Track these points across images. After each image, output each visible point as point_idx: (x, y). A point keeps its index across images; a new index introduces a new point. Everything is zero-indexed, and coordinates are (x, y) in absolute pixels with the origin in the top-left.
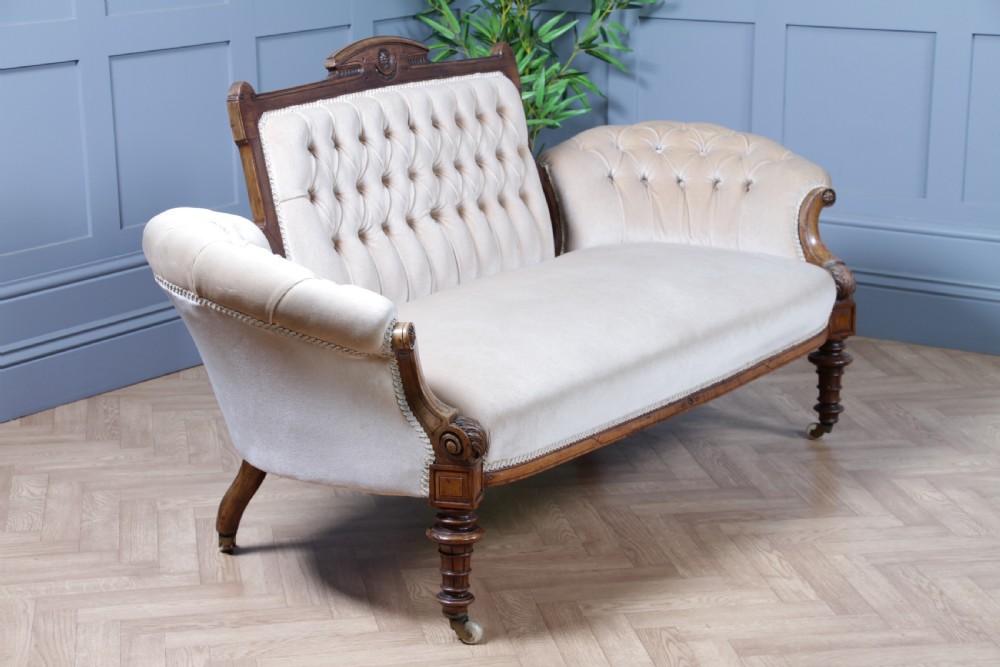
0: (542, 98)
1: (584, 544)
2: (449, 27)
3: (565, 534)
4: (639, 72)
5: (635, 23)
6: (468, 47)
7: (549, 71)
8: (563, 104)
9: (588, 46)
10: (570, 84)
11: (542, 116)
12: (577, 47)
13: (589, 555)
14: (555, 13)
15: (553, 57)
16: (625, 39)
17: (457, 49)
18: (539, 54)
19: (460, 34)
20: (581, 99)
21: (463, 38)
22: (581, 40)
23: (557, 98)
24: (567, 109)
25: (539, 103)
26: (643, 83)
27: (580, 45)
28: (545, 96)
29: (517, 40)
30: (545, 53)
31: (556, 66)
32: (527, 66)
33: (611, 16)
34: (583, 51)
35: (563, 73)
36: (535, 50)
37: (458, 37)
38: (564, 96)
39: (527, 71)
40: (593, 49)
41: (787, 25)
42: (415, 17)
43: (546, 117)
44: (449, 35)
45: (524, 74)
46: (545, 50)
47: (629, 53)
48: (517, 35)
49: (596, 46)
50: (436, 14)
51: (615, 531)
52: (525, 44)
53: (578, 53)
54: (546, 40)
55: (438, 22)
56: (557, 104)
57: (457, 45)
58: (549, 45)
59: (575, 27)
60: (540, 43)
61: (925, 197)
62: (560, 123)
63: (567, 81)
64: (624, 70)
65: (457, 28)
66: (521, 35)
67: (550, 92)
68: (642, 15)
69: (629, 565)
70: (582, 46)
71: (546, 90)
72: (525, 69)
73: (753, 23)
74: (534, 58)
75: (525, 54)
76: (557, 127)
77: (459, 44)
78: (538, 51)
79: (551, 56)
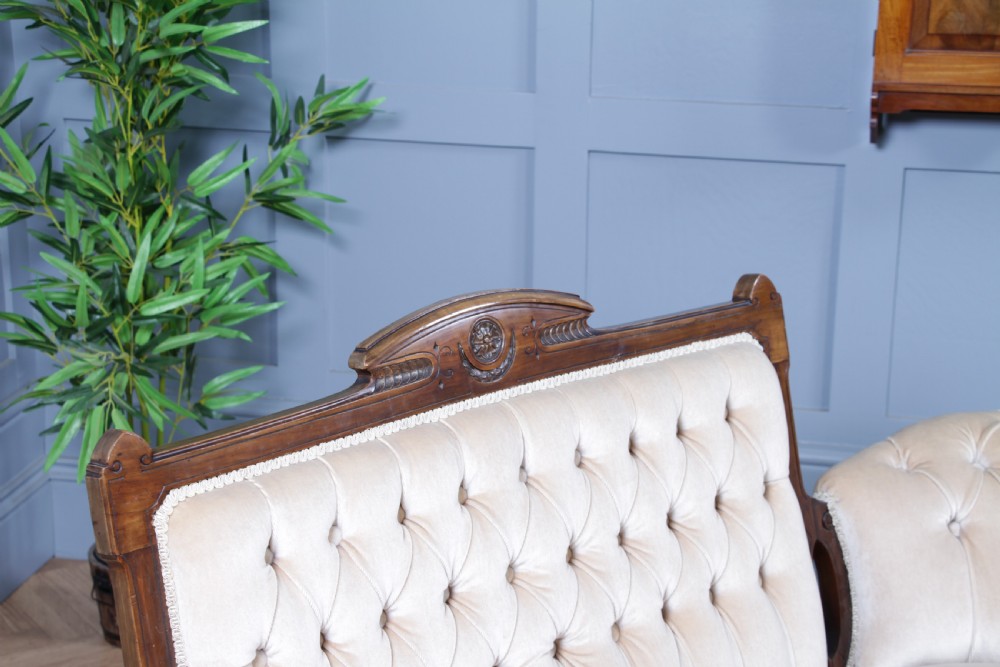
5: (321, 147)
7: (211, 241)
8: (233, 295)
9: (271, 199)
12: (251, 199)
15: (217, 219)
17: (32, 211)
18: (185, 214)
19: (38, 185)
20: (258, 285)
21: (43, 191)
22: (258, 188)
23: (225, 286)
24: (242, 301)
26: (337, 241)
27: (256, 195)
28: (205, 285)
30: (198, 213)
31: (223, 235)
32: (170, 237)
34: (259, 204)
36: (180, 206)
37: (33, 190)
39: (169, 244)
40: (278, 203)
41: (590, 152)
44: (19, 188)
45: (164, 250)
46: (199, 209)
48: (155, 190)
52: (166, 201)
53: (247, 208)
54: (200, 192)
56: (225, 296)
57: (31, 204)
58: (207, 201)
59: (247, 169)
60: (190, 197)
61: (827, 410)
65: (30, 175)
66: (161, 187)
67: (211, 279)
70: (258, 197)
71: (206, 274)
72: (165, 244)
73: (532, 148)
74: (178, 222)
77: (37, 201)
78: (185, 209)
79: (209, 217)
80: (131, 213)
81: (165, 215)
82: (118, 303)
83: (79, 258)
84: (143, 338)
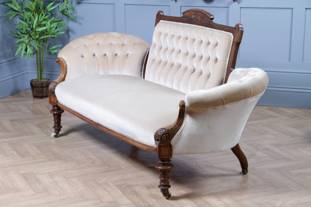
0: (49, 28)
1: (91, 163)
2: (15, 6)
3: (84, 161)
4: (78, 20)
5: (76, 4)
6: (23, 13)
7: (51, 20)
8: (56, 30)
9: (63, 12)
10: (58, 24)
11: (50, 34)
12: (59, 12)
13: (94, 166)
14: (52, 2)
15: (52, 15)
16: (73, 9)
17: (19, 14)
18: (47, 15)
19: (20, 9)
20: (61, 29)
21: (21, 10)
22: (60, 10)
23: (54, 29)
24: (57, 32)
25: (48, 30)
26: (80, 24)
27: (60, 12)
28: (50, 28)
29: (40, 10)
30: (49, 14)
31: (53, 18)
32: (43, 19)
33: (69, 2)
34: (61, 13)
35: (55, 20)
36: (46, 13)
38: (56, 28)
39: (44, 20)
40: (64, 13)
41: (125, 4)
42: (3, 3)
43: (51, 35)
44: (16, 9)
45: (42, 21)
46: (49, 13)
47: (75, 14)
48: (40, 9)
49: (66, 12)
50: (11, 2)
51: (100, 158)
52: (42, 12)
53: (59, 14)
54: (49, 10)
55: (11, 5)
56: (54, 30)
57: (19, 12)
58: (51, 12)
59: (58, 6)
60: (47, 11)
62: (56, 36)
63: (57, 23)
64: (75, 19)
65: (19, 7)
66: (41, 9)
67: (51, 27)
68: (78, 2)
69: (107, 167)
70: (61, 12)
71: (50, 26)
72: (43, 20)
73: (114, 4)
74: (45, 16)
75: (43, 15)
76: (55, 37)
77: (20, 12)
78: (47, 14)
79: (51, 15)
80: (35, 13)
81: (43, 14)
82: (32, 29)
83: (27, 22)
84: (37, 37)
